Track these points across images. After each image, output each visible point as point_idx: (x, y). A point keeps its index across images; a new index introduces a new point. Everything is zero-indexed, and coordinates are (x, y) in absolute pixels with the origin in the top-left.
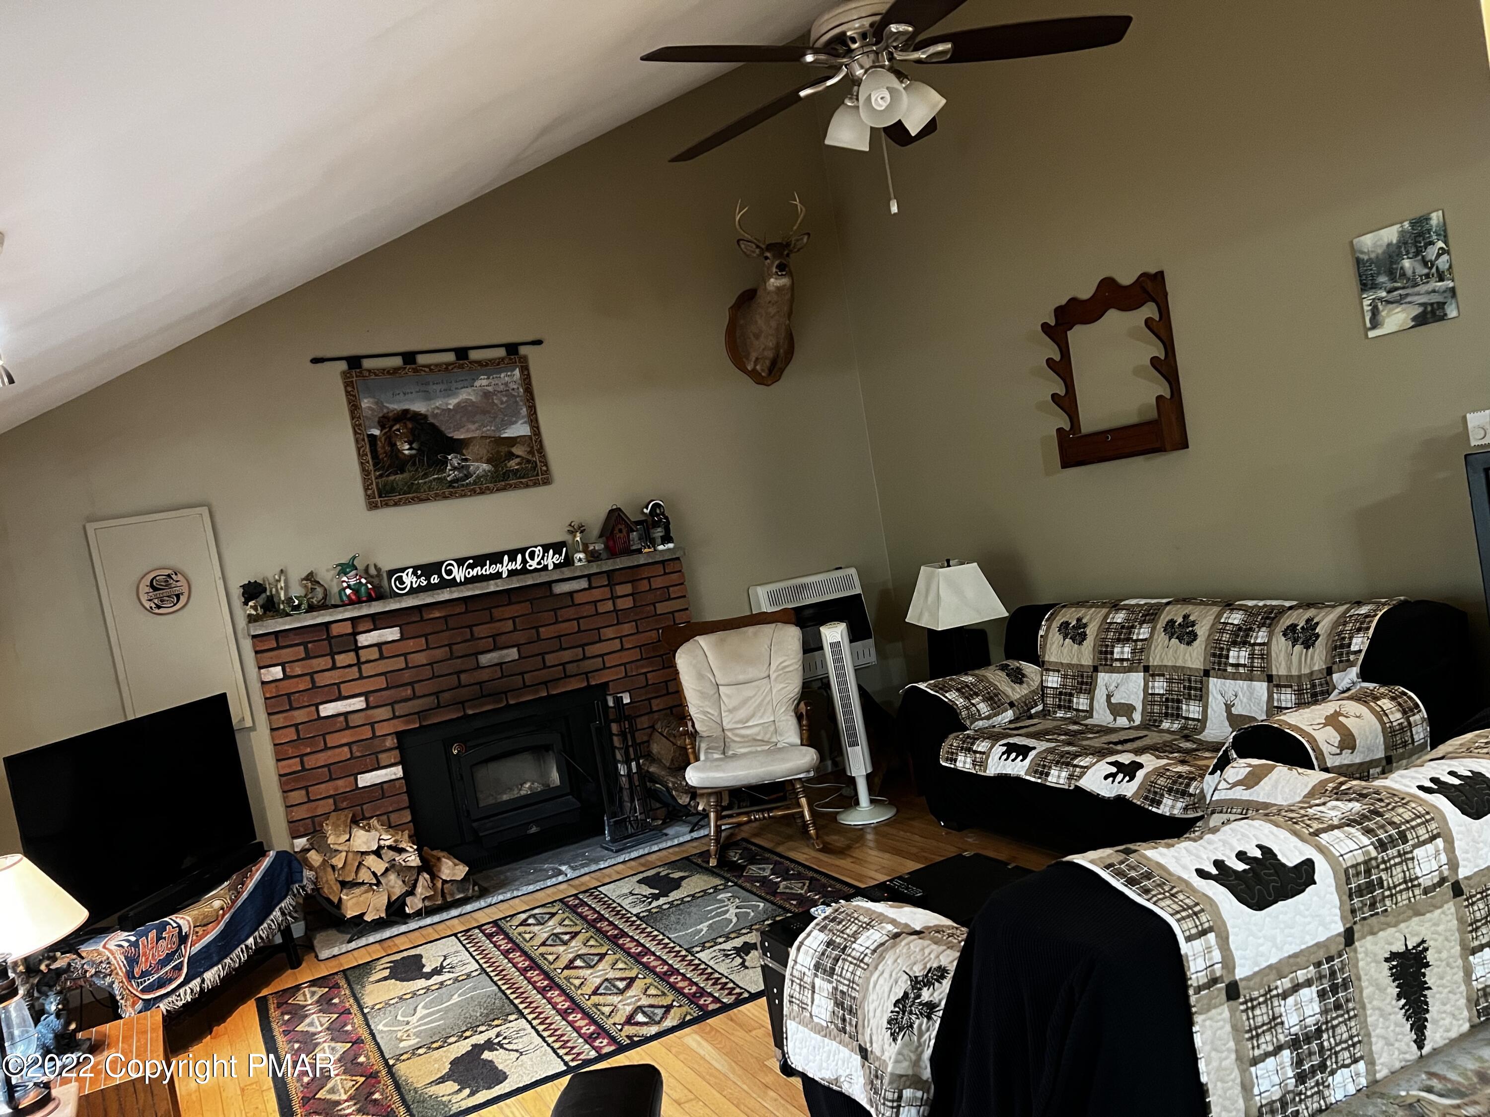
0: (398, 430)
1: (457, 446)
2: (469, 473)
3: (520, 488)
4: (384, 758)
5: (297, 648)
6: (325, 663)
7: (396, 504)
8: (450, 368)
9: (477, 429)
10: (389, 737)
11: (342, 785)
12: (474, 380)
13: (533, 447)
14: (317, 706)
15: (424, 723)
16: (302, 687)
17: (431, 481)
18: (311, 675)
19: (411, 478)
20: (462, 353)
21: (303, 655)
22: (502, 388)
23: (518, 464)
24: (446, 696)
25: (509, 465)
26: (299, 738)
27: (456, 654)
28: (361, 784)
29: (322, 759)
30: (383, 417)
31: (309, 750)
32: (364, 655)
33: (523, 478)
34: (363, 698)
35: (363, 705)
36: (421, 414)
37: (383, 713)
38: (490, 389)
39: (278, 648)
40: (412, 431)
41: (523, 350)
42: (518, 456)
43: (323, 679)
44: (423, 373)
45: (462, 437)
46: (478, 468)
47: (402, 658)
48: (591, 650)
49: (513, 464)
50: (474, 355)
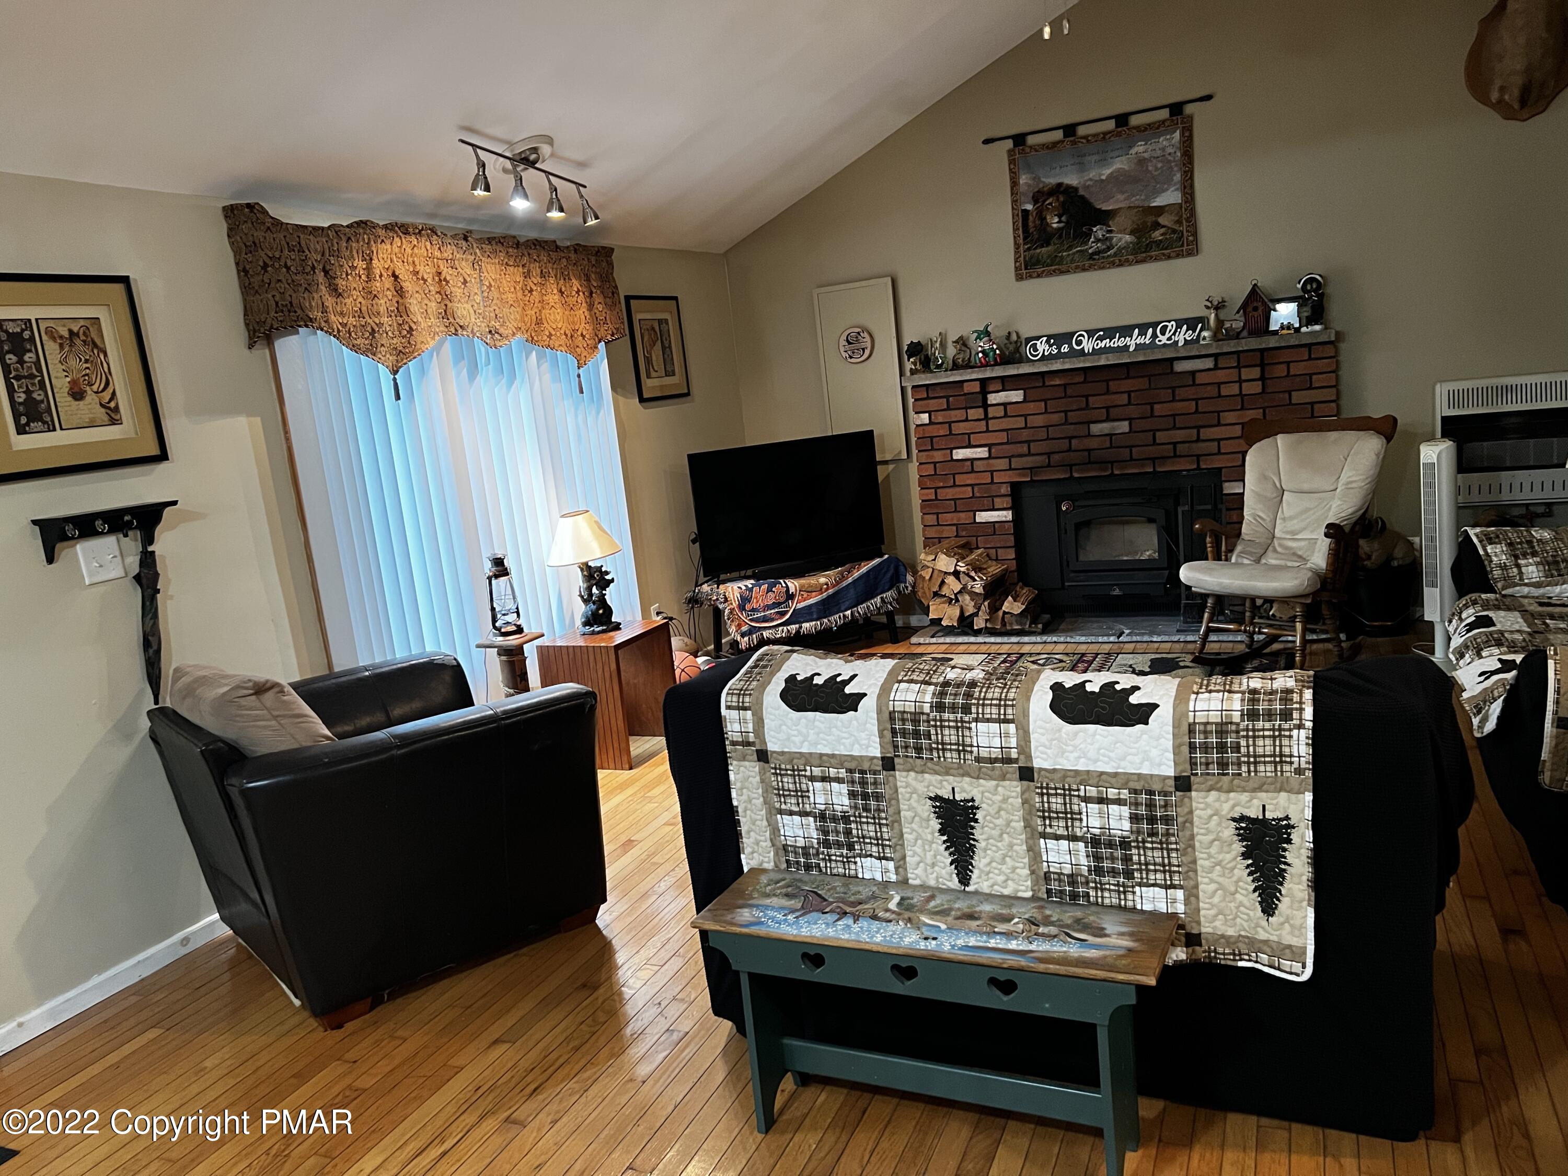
0: (1050, 204)
1: (1104, 217)
2: (1111, 245)
3: (1161, 260)
4: (998, 502)
5: (941, 400)
6: (960, 414)
7: (1039, 276)
8: (1107, 137)
9: (1125, 200)
10: (1005, 485)
11: (964, 517)
12: (1131, 147)
13: (1181, 216)
14: (951, 449)
15: (1035, 478)
16: (942, 433)
17: (1074, 254)
18: (950, 423)
19: (1055, 251)
20: (1122, 120)
21: (945, 407)
22: (1159, 153)
23: (1162, 235)
24: (1056, 457)
25: (1153, 236)
26: (936, 474)
27: (1070, 421)
28: (978, 520)
29: (950, 493)
30: (1038, 192)
31: (941, 484)
32: (992, 412)
33: (1166, 249)
34: (986, 449)
35: (986, 455)
36: (1073, 187)
37: (1002, 464)
38: (1146, 155)
39: (928, 398)
40: (1063, 204)
41: (1189, 109)
42: (1163, 226)
43: (958, 428)
44: (1080, 145)
45: (1110, 208)
46: (1121, 239)
47: (1023, 418)
48: (1206, 433)
49: (1157, 235)
50: (1135, 121)
